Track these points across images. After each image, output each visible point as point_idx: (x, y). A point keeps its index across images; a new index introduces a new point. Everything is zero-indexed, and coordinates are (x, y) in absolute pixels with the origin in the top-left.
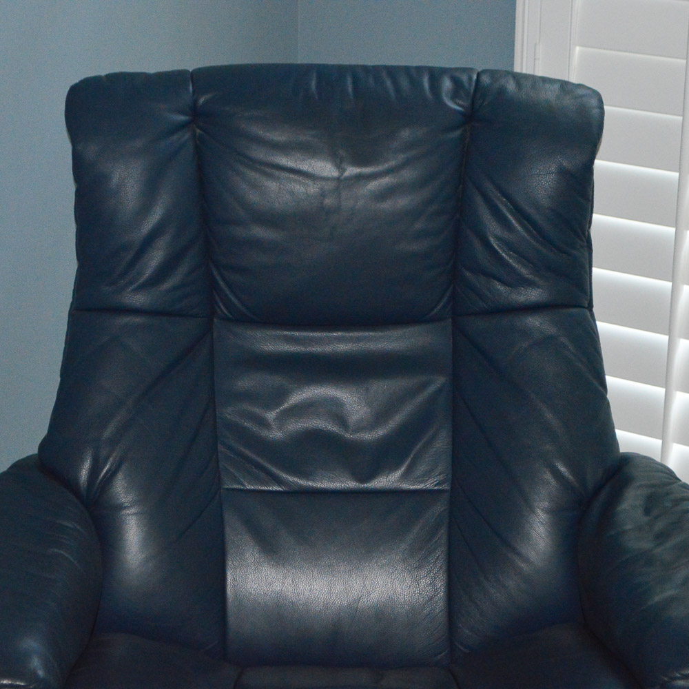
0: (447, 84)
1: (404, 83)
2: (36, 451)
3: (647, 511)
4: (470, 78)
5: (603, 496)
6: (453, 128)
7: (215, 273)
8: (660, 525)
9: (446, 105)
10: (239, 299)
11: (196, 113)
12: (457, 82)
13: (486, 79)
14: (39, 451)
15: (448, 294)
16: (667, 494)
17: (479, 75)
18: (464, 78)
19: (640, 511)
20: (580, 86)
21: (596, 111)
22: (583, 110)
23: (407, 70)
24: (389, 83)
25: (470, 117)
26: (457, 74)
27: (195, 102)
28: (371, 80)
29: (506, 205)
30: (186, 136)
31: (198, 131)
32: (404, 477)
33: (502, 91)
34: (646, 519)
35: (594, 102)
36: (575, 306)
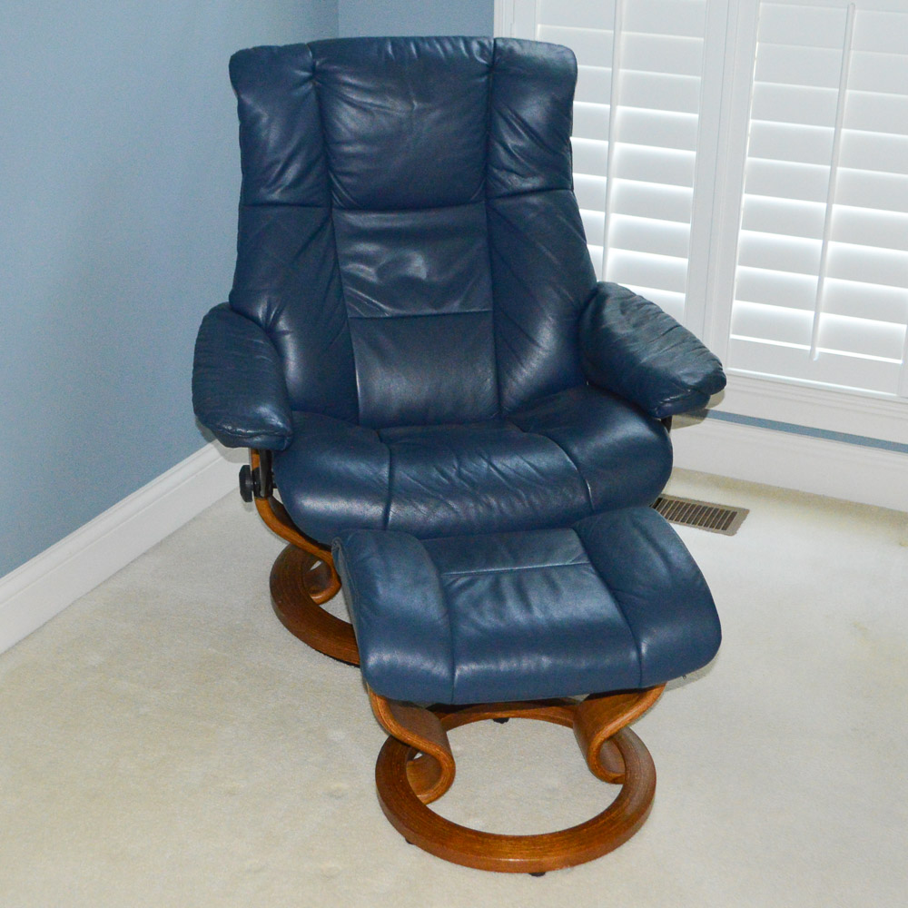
0: (475, 46)
1: (449, 47)
2: (226, 300)
3: (623, 312)
4: (490, 43)
5: (591, 306)
6: (482, 76)
7: (332, 177)
8: (634, 320)
9: (477, 60)
10: (349, 194)
11: (315, 72)
12: (482, 45)
13: (500, 44)
14: (230, 299)
15: (482, 186)
16: (633, 302)
17: (495, 40)
18: (486, 42)
19: (619, 312)
20: (559, 46)
21: (572, 62)
22: (564, 61)
23: (448, 38)
24: (438, 47)
25: (492, 68)
26: (481, 40)
27: (314, 63)
28: (427, 46)
29: (516, 121)
30: (310, 86)
31: (317, 83)
32: (462, 304)
33: (511, 51)
34: (622, 317)
35: (569, 56)
36: (563, 188)
